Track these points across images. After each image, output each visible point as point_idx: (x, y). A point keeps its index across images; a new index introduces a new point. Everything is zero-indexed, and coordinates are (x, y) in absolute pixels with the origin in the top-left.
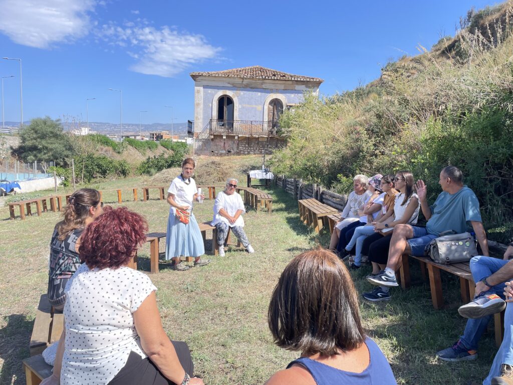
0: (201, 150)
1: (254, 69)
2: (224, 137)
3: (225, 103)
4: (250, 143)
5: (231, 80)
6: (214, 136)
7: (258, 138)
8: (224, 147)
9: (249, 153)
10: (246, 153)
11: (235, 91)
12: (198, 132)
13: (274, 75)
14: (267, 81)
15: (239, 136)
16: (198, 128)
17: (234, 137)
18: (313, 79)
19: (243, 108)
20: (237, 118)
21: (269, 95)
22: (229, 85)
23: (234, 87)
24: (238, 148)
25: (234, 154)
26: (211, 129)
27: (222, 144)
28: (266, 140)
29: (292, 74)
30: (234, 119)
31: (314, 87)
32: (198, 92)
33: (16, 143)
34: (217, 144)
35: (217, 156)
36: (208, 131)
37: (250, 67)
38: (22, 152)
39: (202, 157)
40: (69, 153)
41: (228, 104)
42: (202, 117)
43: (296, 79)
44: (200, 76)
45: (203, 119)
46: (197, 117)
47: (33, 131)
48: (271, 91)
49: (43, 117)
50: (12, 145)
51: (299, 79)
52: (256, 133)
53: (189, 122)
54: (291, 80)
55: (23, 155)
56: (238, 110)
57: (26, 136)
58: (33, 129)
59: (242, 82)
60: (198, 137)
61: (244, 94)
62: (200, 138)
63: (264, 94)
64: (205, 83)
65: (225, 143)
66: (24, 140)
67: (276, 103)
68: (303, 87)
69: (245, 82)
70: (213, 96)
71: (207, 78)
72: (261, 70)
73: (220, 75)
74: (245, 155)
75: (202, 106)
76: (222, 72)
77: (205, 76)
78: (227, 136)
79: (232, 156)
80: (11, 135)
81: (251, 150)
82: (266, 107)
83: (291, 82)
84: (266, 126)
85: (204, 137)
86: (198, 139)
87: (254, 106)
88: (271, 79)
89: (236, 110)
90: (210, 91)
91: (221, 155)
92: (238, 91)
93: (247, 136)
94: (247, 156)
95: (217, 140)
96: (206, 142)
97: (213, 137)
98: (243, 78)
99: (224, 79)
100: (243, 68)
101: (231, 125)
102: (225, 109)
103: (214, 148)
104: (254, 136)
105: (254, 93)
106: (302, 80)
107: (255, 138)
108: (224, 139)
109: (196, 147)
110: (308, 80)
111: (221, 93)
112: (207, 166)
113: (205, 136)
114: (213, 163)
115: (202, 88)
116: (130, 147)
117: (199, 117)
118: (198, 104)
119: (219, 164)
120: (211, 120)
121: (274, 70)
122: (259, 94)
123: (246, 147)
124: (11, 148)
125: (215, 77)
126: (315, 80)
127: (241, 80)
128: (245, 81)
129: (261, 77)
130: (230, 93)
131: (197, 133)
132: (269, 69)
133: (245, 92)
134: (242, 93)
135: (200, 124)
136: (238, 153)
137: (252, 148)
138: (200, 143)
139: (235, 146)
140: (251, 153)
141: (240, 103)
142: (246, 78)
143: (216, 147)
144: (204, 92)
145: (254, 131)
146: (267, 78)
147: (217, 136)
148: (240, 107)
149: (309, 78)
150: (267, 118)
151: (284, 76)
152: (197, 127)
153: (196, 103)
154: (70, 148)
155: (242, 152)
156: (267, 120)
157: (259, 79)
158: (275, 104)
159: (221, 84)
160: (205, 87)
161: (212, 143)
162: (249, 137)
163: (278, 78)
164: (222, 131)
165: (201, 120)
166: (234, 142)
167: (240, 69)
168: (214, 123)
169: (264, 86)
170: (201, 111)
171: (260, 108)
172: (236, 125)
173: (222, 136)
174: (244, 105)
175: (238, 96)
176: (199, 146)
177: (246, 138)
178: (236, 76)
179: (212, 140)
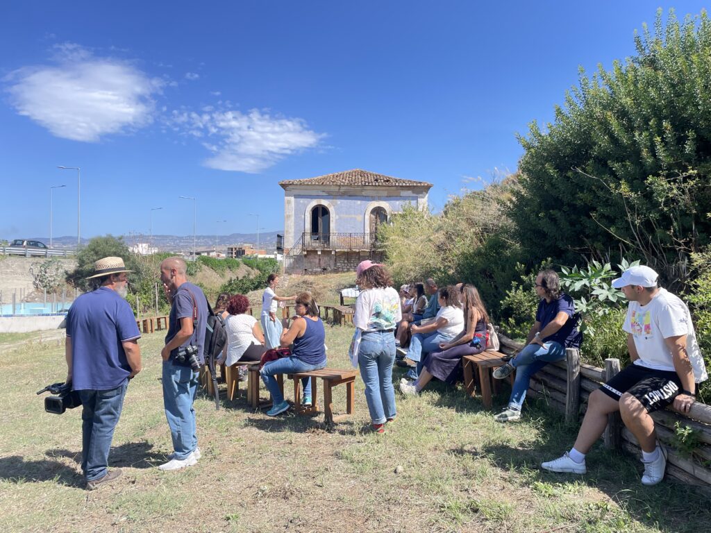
0: (293, 268)
1: (354, 174)
2: (319, 253)
3: (320, 214)
4: (350, 258)
5: (327, 189)
6: (308, 251)
7: (359, 252)
8: (319, 263)
9: (348, 270)
10: (345, 270)
11: (331, 200)
12: (289, 247)
13: (377, 180)
14: (365, 188)
15: (337, 250)
16: (289, 242)
17: (331, 252)
18: (420, 183)
19: (340, 218)
20: (333, 230)
21: (370, 202)
22: (324, 194)
23: (330, 196)
24: (335, 264)
25: (331, 272)
26: (303, 244)
27: (317, 261)
28: (368, 254)
29: (398, 178)
30: (331, 232)
31: (421, 192)
32: (289, 202)
33: (71, 266)
34: (311, 261)
35: (312, 274)
36: (300, 246)
37: (349, 171)
38: (80, 278)
39: (293, 276)
40: (135, 277)
41: (323, 215)
42: (293, 230)
43: (401, 185)
44: (291, 184)
45: (295, 232)
46: (287, 231)
47: (92, 252)
48: (373, 199)
49: (104, 235)
50: (67, 269)
51: (404, 184)
52: (356, 247)
53: (278, 236)
54: (396, 186)
55: (80, 282)
56: (334, 221)
57: (85, 258)
58: (93, 250)
60: (288, 253)
61: (341, 203)
62: (291, 254)
63: (364, 202)
64: (297, 192)
65: (320, 260)
66: (82, 263)
68: (409, 193)
69: (343, 189)
70: (306, 206)
71: (298, 187)
72: (362, 174)
73: (313, 183)
74: (344, 272)
75: (293, 218)
76: (316, 179)
77: (297, 185)
78: (322, 251)
79: (329, 274)
80: (65, 258)
81: (351, 266)
82: (367, 217)
83: (395, 188)
84: (367, 238)
85: (295, 254)
86: (288, 256)
87: (353, 216)
88: (372, 185)
89: (332, 221)
90: (302, 201)
91: (316, 273)
92: (334, 200)
93: (346, 250)
94: (346, 274)
95: (311, 257)
96: (298, 259)
97: (306, 253)
98: (340, 186)
99: (318, 187)
100: (340, 173)
101: (327, 238)
102: (320, 220)
103: (307, 265)
104: (354, 250)
105: (353, 201)
106: (408, 185)
107: (355, 252)
108: (319, 255)
109: (287, 265)
110: (415, 184)
111: (314, 203)
112: (298, 286)
113: (297, 252)
114: (304, 282)
115: (292, 199)
116: (204, 267)
117: (290, 231)
118: (289, 217)
119: (311, 283)
120: (304, 234)
121: (377, 173)
122: (359, 202)
123: (345, 263)
124: (66, 273)
125: (308, 185)
126: (422, 184)
127: (338, 188)
129: (360, 184)
130: (324, 203)
131: (288, 249)
132: (371, 172)
133: (342, 201)
134: (339, 202)
135: (291, 238)
136: (336, 271)
138: (292, 260)
139: (332, 263)
140: (351, 269)
141: (337, 214)
142: (343, 186)
143: (309, 264)
144: (295, 202)
145: (354, 244)
146: (367, 184)
147: (311, 251)
148: (337, 217)
149: (416, 182)
150: (369, 229)
151: (388, 181)
152: (287, 242)
153: (286, 215)
154: (138, 272)
155: (340, 270)
156: (369, 232)
157: (358, 186)
158: (377, 213)
159: (314, 193)
160: (296, 196)
161: (305, 260)
162: (348, 252)
163: (380, 184)
164: (316, 245)
165: (292, 234)
166: (330, 258)
167: (337, 174)
168: (308, 238)
169: (364, 193)
170: (293, 224)
171: (360, 218)
172: (333, 238)
173: (317, 251)
174: (342, 216)
175: (334, 206)
176: (290, 264)
177: (344, 253)
178: (331, 183)
179: (305, 256)
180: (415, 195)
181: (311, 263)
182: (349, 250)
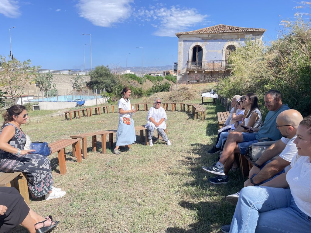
0: (182, 80)
1: (218, 27)
2: (196, 72)
3: (197, 50)
4: (213, 75)
5: (201, 36)
6: (190, 71)
7: (218, 71)
8: (196, 78)
9: (212, 82)
10: (210, 81)
11: (204, 42)
12: (180, 69)
13: (231, 30)
14: (224, 34)
15: (205, 71)
17: (202, 71)
18: (258, 29)
20: (204, 59)
21: (227, 42)
22: (200, 39)
23: (204, 40)
24: (205, 78)
25: (202, 83)
26: (188, 68)
27: (195, 76)
28: (224, 72)
29: (244, 28)
31: (258, 35)
32: (181, 45)
33: (88, 79)
34: (192, 76)
35: (191, 84)
36: (186, 69)
37: (216, 26)
38: (91, 85)
39: (182, 84)
40: (113, 84)
41: (199, 51)
42: (182, 60)
43: (246, 31)
44: (182, 34)
45: (183, 61)
47: (96, 73)
48: (228, 40)
49: (101, 65)
50: (87, 81)
51: (248, 31)
52: (216, 69)
53: (175, 63)
54: (242, 32)
55: (91, 86)
56: (205, 54)
57: (93, 76)
58: (96, 72)
59: (208, 36)
60: (180, 73)
61: (210, 44)
62: (181, 73)
63: (223, 42)
64: (185, 39)
65: (196, 76)
66: (92, 78)
67: (232, 48)
68: (250, 36)
70: (190, 46)
71: (186, 36)
72: (223, 27)
73: (194, 33)
74: (209, 83)
75: (182, 53)
76: (196, 31)
77: (185, 34)
78: (198, 71)
79: (201, 84)
80: (86, 76)
81: (213, 79)
82: (224, 52)
83: (242, 33)
84: (224, 64)
85: (183, 73)
86: (179, 74)
87: (216, 51)
88: (228, 32)
89: (204, 54)
90: (187, 43)
91: (193, 83)
92: (206, 42)
93: (211, 70)
94: (210, 83)
95: (191, 74)
96: (185, 76)
97: (188, 72)
98: (209, 34)
99: (197, 35)
100: (210, 27)
101: (200, 64)
102: (197, 54)
103: (189, 79)
104: (215, 70)
105: (216, 42)
106: (250, 31)
107: (216, 72)
108: (196, 74)
109: (179, 79)
110: (255, 30)
111: (194, 44)
112: (179, 90)
113: (184, 72)
114: (183, 88)
115: (182, 43)
116: (147, 80)
117: (181, 60)
118: (180, 53)
119: (187, 89)
120: (188, 62)
121: (232, 26)
122: (220, 43)
123: (210, 78)
124: (86, 82)
125: (191, 34)
126: (259, 30)
127: (208, 35)
128: (210, 35)
129: (221, 32)
130: (200, 44)
131: (179, 70)
132: (228, 26)
133: (210, 42)
134: (208, 43)
135: (181, 64)
136: (205, 82)
137: (214, 78)
138: (181, 76)
139: (203, 77)
140: (213, 81)
141: (207, 50)
142: (211, 33)
143: (190, 78)
144: (184, 44)
145: (215, 67)
146: (225, 32)
147: (191, 71)
148: (207, 52)
149: (255, 29)
150: (225, 58)
151: (238, 29)
152: (179, 67)
153: (179, 51)
154: (114, 82)
155: (207, 81)
156: (224, 60)
157: (220, 33)
158: (230, 48)
159: (194, 39)
160: (185, 41)
161: (188, 76)
162: (212, 71)
163: (233, 31)
164: (195, 68)
165: (182, 62)
166: (202, 75)
167: (208, 28)
168: (190, 64)
169: (223, 37)
170: (182, 57)
171: (220, 52)
172: (204, 64)
173: (194, 71)
174: (209, 51)
175: (205, 46)
176: (180, 78)
177: (210, 72)
178: (204, 33)
179: (188, 74)
180: (254, 37)
181: (191, 77)
182: (213, 70)
